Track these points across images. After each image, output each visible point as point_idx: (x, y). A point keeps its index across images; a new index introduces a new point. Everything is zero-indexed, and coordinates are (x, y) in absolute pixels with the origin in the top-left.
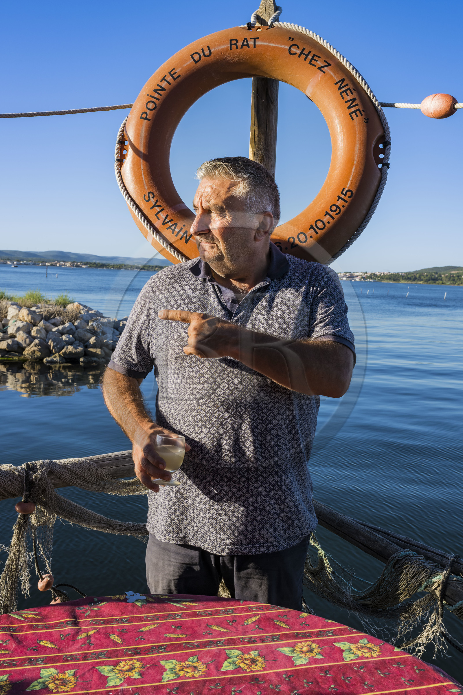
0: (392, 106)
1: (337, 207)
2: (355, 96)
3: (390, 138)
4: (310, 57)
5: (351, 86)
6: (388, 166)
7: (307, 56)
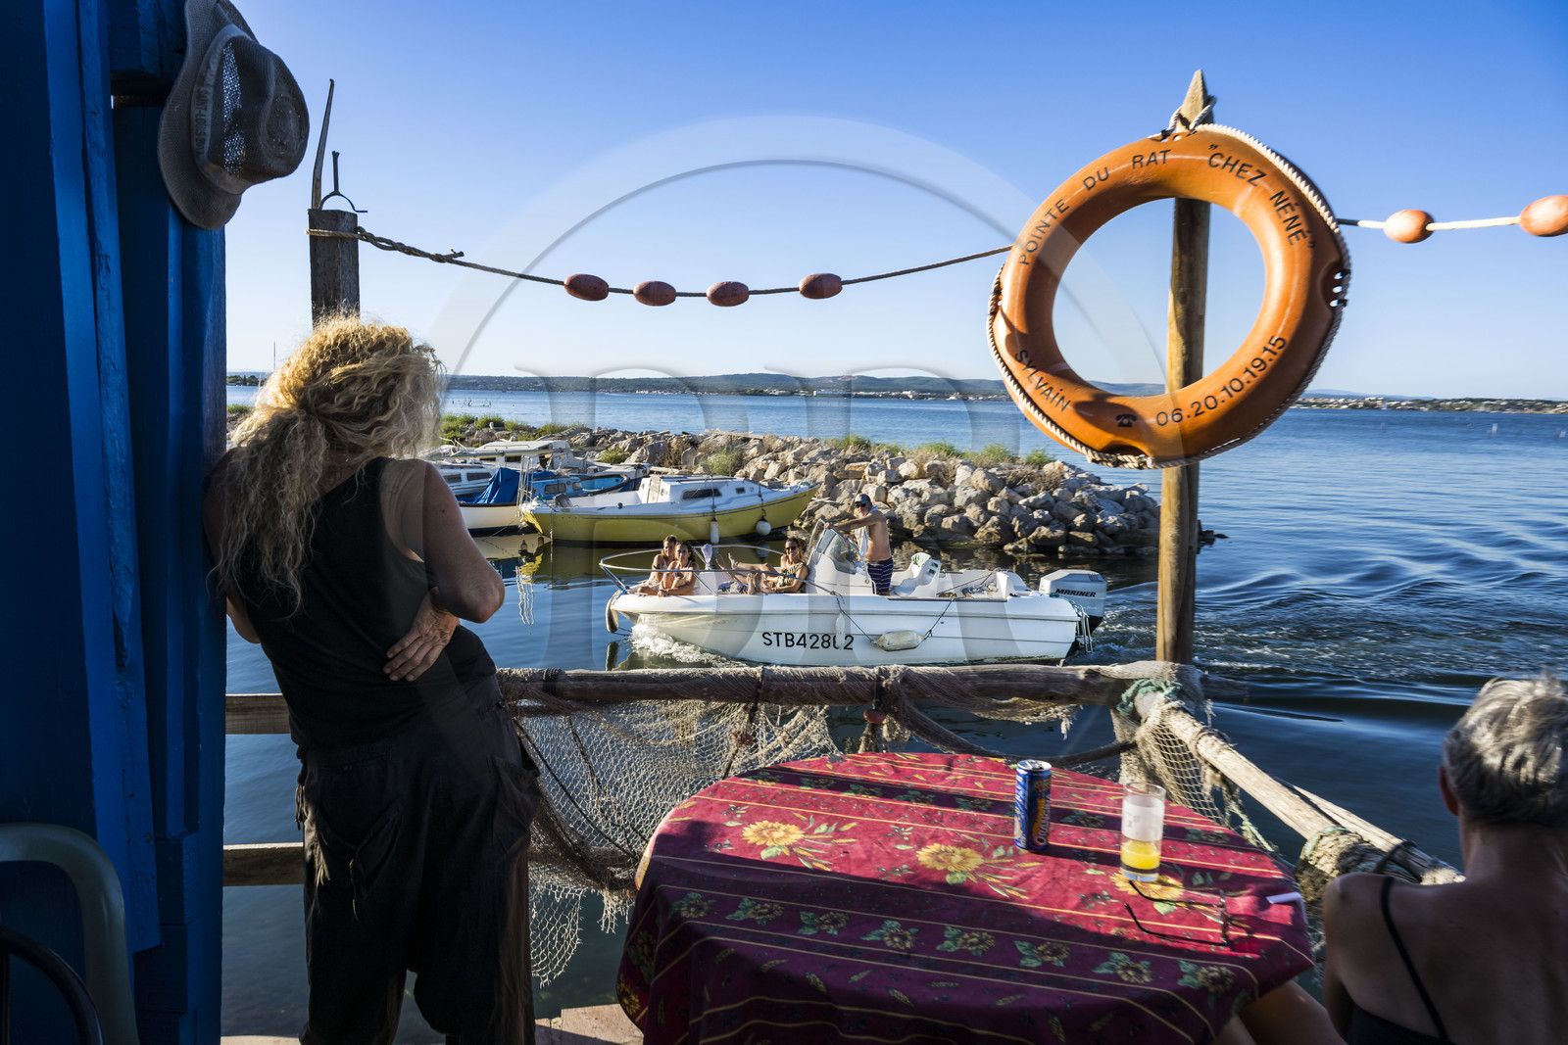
0: (1354, 223)
1: (1262, 361)
2: (1298, 211)
3: (1350, 264)
4: (1237, 167)
5: (1292, 201)
6: (1343, 302)
7: (1234, 165)
